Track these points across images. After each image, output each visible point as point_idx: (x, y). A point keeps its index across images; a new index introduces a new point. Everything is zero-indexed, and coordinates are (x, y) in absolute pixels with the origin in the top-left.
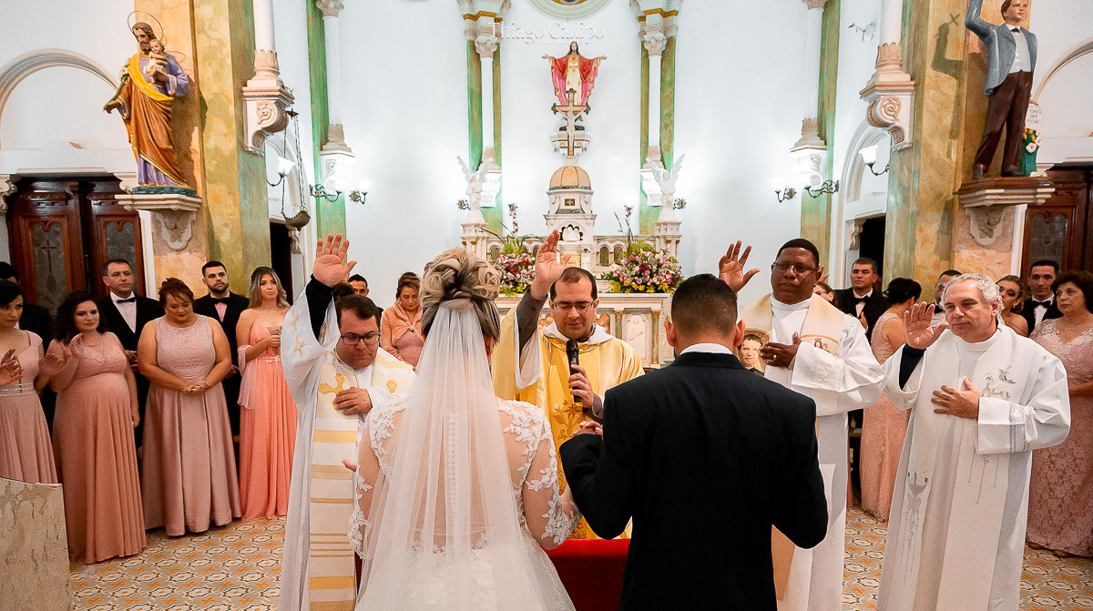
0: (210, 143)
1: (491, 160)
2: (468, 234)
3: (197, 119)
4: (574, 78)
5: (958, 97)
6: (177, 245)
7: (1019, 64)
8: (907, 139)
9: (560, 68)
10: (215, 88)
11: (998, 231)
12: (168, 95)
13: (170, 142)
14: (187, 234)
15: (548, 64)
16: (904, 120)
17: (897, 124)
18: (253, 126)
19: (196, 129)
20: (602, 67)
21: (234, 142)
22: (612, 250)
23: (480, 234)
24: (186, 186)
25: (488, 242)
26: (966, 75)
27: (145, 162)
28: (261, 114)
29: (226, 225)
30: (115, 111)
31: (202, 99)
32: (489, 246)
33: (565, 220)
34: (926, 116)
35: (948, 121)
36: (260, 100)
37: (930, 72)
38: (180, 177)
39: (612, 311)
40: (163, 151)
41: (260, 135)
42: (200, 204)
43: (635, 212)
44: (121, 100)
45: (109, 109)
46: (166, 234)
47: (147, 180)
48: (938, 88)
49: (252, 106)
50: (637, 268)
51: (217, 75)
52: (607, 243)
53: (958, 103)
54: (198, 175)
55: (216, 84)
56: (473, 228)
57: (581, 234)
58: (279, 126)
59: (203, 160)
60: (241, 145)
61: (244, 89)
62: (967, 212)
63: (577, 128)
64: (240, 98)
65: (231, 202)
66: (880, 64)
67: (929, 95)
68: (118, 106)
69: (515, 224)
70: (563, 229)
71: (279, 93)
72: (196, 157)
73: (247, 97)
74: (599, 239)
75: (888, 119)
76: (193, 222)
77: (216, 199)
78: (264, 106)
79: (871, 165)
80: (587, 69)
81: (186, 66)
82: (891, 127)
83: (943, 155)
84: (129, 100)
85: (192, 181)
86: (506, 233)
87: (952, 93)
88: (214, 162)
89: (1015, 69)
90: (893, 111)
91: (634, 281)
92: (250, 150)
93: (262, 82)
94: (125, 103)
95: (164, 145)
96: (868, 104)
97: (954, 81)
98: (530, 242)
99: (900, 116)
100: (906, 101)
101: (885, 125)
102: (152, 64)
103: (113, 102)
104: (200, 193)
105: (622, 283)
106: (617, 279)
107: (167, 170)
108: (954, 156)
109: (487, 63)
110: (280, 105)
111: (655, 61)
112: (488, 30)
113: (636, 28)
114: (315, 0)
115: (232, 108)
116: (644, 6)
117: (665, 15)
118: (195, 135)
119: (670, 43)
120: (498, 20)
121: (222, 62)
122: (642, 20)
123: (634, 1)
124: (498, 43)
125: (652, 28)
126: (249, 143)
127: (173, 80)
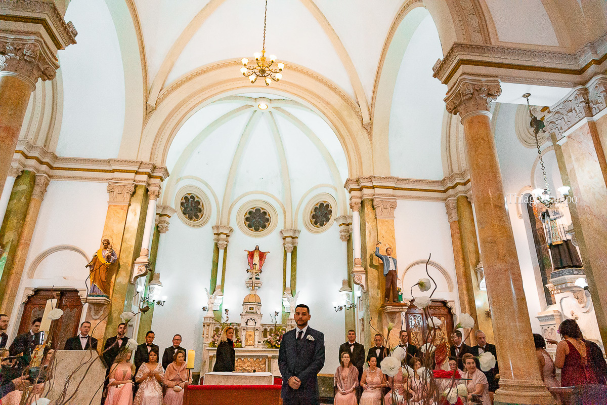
0: (118, 281)
1: (219, 290)
2: (206, 322)
3: (116, 271)
4: (256, 259)
5: (378, 276)
6: (96, 317)
7: (392, 267)
8: (365, 289)
9: (251, 255)
10: (125, 261)
11: (396, 321)
12: (110, 263)
13: (106, 279)
14: (101, 313)
15: (246, 253)
17: (361, 284)
18: (135, 274)
19: (115, 275)
20: (268, 255)
21: (127, 280)
22: (269, 330)
23: (211, 322)
24: (107, 295)
25: (215, 325)
26: (379, 270)
27: (95, 285)
28: (139, 270)
29: (117, 310)
30: (88, 267)
31: (119, 264)
32: (215, 327)
33: (249, 316)
34: (370, 282)
35: (376, 284)
36: (140, 265)
37: (369, 268)
38: (105, 291)
39: (267, 357)
40: (102, 282)
41: (137, 277)
42: (109, 301)
43: (280, 315)
44: (92, 264)
45: (87, 267)
46: (92, 313)
48: (372, 273)
49: (136, 267)
50: (278, 338)
51: (127, 256)
52: (267, 327)
53: (379, 278)
54: (111, 291)
55: (126, 259)
56: (208, 319)
57: (256, 323)
58: (143, 275)
59: (114, 287)
60: (130, 281)
61: (135, 261)
62: (386, 314)
63: (256, 279)
64: (133, 264)
65: (121, 301)
67: (369, 275)
68: (90, 266)
69: (227, 317)
70: (248, 320)
71: (147, 263)
72: (112, 285)
73: (135, 264)
74: (262, 325)
75: (358, 282)
76: (105, 309)
77: (116, 300)
78: (141, 267)
79: (359, 298)
80: (262, 256)
81: (117, 253)
83: (376, 295)
84: (94, 264)
85: (109, 294)
86: (223, 321)
87: (376, 275)
88: (118, 286)
89: (391, 269)
90: (360, 279)
91: (277, 343)
92: (132, 282)
93: (143, 259)
94: (93, 265)
95: (104, 280)
97: (377, 272)
98: (234, 326)
99: (362, 281)
100: (363, 276)
101: (359, 284)
102: (107, 252)
103: (89, 264)
105: (272, 344)
106: (269, 342)
107: (102, 289)
108: (379, 295)
109: (221, 252)
110: (147, 267)
111: (289, 255)
112: (223, 240)
113: (282, 242)
114: (158, 227)
115: (130, 268)
116: (285, 235)
117: (293, 238)
118: (114, 277)
119: (295, 248)
120: (228, 236)
121: (130, 252)
122: (284, 239)
123: (281, 232)
124: (227, 245)
125: (288, 243)
126: (133, 280)
127: (112, 257)
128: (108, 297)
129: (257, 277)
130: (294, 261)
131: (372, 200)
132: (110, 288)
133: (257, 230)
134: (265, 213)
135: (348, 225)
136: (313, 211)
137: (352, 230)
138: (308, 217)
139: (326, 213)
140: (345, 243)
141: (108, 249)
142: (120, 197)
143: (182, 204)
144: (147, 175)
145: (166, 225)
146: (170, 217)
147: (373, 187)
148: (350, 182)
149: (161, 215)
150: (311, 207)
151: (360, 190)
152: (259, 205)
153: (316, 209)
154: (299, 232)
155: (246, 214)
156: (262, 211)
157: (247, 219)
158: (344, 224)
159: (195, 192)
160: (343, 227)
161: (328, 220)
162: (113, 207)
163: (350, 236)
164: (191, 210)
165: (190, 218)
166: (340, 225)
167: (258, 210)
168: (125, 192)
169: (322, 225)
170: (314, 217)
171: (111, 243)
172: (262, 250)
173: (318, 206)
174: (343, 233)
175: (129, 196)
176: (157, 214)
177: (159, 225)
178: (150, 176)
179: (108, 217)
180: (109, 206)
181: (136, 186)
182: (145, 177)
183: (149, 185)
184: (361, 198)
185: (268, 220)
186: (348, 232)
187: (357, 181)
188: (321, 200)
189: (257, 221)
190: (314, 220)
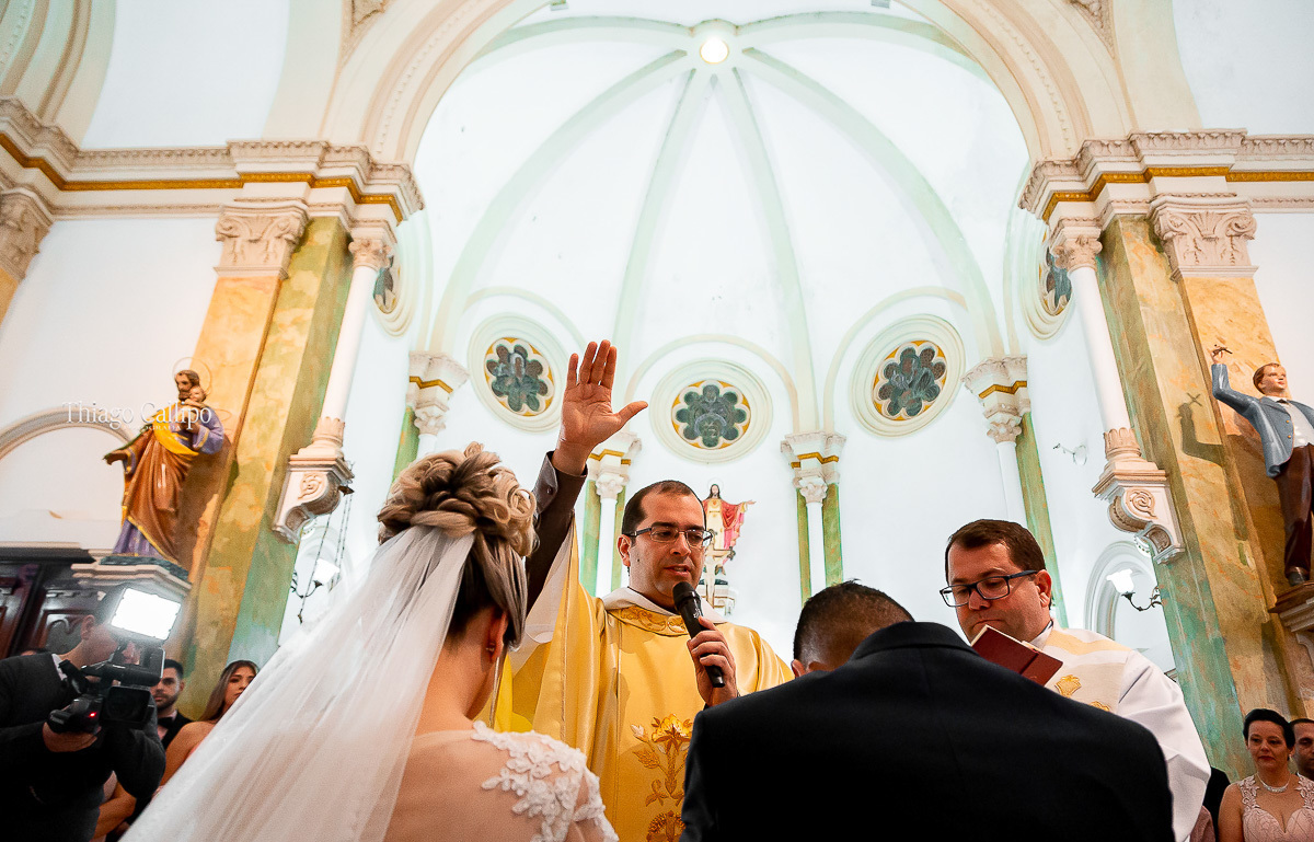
0: (229, 516)
3: (222, 484)
4: (715, 524)
5: (1231, 486)
8: (1175, 541)
10: (256, 452)
12: (193, 449)
13: (174, 504)
16: (1163, 516)
17: (1155, 522)
18: (291, 499)
19: (216, 497)
20: (749, 514)
21: (260, 515)
24: (175, 562)
26: (1233, 461)
27: (133, 527)
28: (305, 486)
29: (215, 623)
30: (119, 464)
31: (235, 465)
34: (1194, 510)
35: (1227, 516)
36: (309, 471)
37: (1184, 460)
38: (171, 550)
40: (160, 513)
41: (298, 511)
42: (187, 591)
44: (131, 451)
45: (111, 458)
47: (125, 549)
49: (296, 478)
51: (264, 438)
53: (1233, 494)
54: (198, 554)
55: (257, 449)
58: (321, 507)
59: (211, 537)
60: (268, 521)
61: (293, 457)
62: (1298, 636)
63: (718, 582)
64: (284, 466)
65: (232, 592)
66: (1111, 453)
67: (1191, 484)
68: (125, 459)
71: (334, 463)
72: (203, 532)
73: (295, 466)
75: (1143, 517)
77: (212, 588)
78: (312, 478)
79: (1129, 596)
80: (731, 514)
82: (1148, 528)
83: (1236, 560)
84: (140, 453)
85: (187, 558)
87: (1221, 482)
88: (226, 540)
89: (1299, 443)
90: (1145, 503)
92: (278, 529)
93: (320, 450)
94: (133, 458)
95: (164, 505)
96: (1106, 504)
97: (1218, 468)
99: (1156, 511)
100: (1159, 495)
101: (1140, 525)
103: (120, 452)
104: (193, 577)
107: (156, 537)
108: (1251, 561)
109: (608, 504)
110: (332, 477)
111: (815, 510)
112: (612, 471)
113: (790, 474)
114: (414, 418)
115: (269, 477)
116: (799, 449)
117: (824, 461)
118: (212, 505)
119: (832, 491)
120: (625, 462)
121: (273, 426)
122: (796, 465)
123: (786, 445)
124: (624, 487)
125: (810, 474)
126: (281, 520)
127: (204, 431)
128: (184, 573)
129: (720, 577)
130: (832, 530)
131: (1150, 220)
132: (193, 545)
133: (710, 444)
134: (732, 397)
135: (1012, 390)
136: (881, 376)
137: (1028, 402)
138: (868, 394)
139: (926, 374)
140: (1008, 448)
141: (188, 401)
142: (254, 255)
143: (491, 366)
144: (345, 189)
145: (436, 411)
146: (449, 389)
147: (1146, 176)
148: (1049, 171)
149: (423, 385)
150: (876, 364)
151: (1092, 195)
152: (712, 376)
153: (889, 371)
154: (842, 440)
155: (676, 402)
156: (722, 392)
157: (681, 416)
158: (999, 388)
159: (527, 338)
160: (995, 397)
161: (933, 393)
162: (230, 285)
163: (1022, 425)
164: (518, 384)
165: (516, 408)
166: (983, 395)
167: (711, 390)
168: (270, 236)
169: (913, 412)
170: (884, 393)
171: (204, 384)
172: (730, 497)
173: (897, 360)
174: (999, 417)
175: (281, 250)
176: (412, 379)
177: (418, 413)
178: (360, 199)
179: (213, 314)
180: (221, 281)
181: (309, 223)
182: (341, 195)
183: (354, 223)
184: (1098, 221)
185: (741, 416)
186: (1015, 411)
187: (1078, 164)
188: (902, 341)
189: (710, 419)
190: (885, 403)
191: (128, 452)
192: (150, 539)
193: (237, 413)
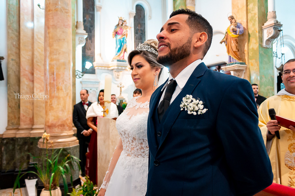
0: (251, 47)
3: (247, 40)
12: (237, 35)
18: (266, 38)
19: (246, 44)
21: (258, 45)
27: (230, 57)
28: (268, 33)
29: (255, 73)
30: (223, 43)
31: (249, 34)
36: (268, 29)
38: (240, 59)
41: (268, 40)
42: (247, 67)
45: (221, 43)
49: (265, 32)
51: (254, 25)
54: (246, 58)
55: (253, 28)
58: (274, 37)
59: (248, 53)
60: (261, 46)
61: (263, 26)
64: (261, 30)
65: (256, 65)
68: (224, 41)
71: (274, 25)
72: (246, 52)
73: (264, 29)
76: (245, 72)
77: (252, 65)
78: (269, 30)
84: (227, 39)
85: (244, 60)
88: (252, 53)
92: (264, 46)
93: (270, 22)
102: (232, 27)
103: (222, 41)
104: (247, 63)
110: (275, 29)
121: (255, 20)
126: (264, 44)
127: (238, 30)
128: (244, 63)
132: (245, 56)
141: (232, 24)
191: (224, 40)
192: (234, 58)
193: (245, 20)
